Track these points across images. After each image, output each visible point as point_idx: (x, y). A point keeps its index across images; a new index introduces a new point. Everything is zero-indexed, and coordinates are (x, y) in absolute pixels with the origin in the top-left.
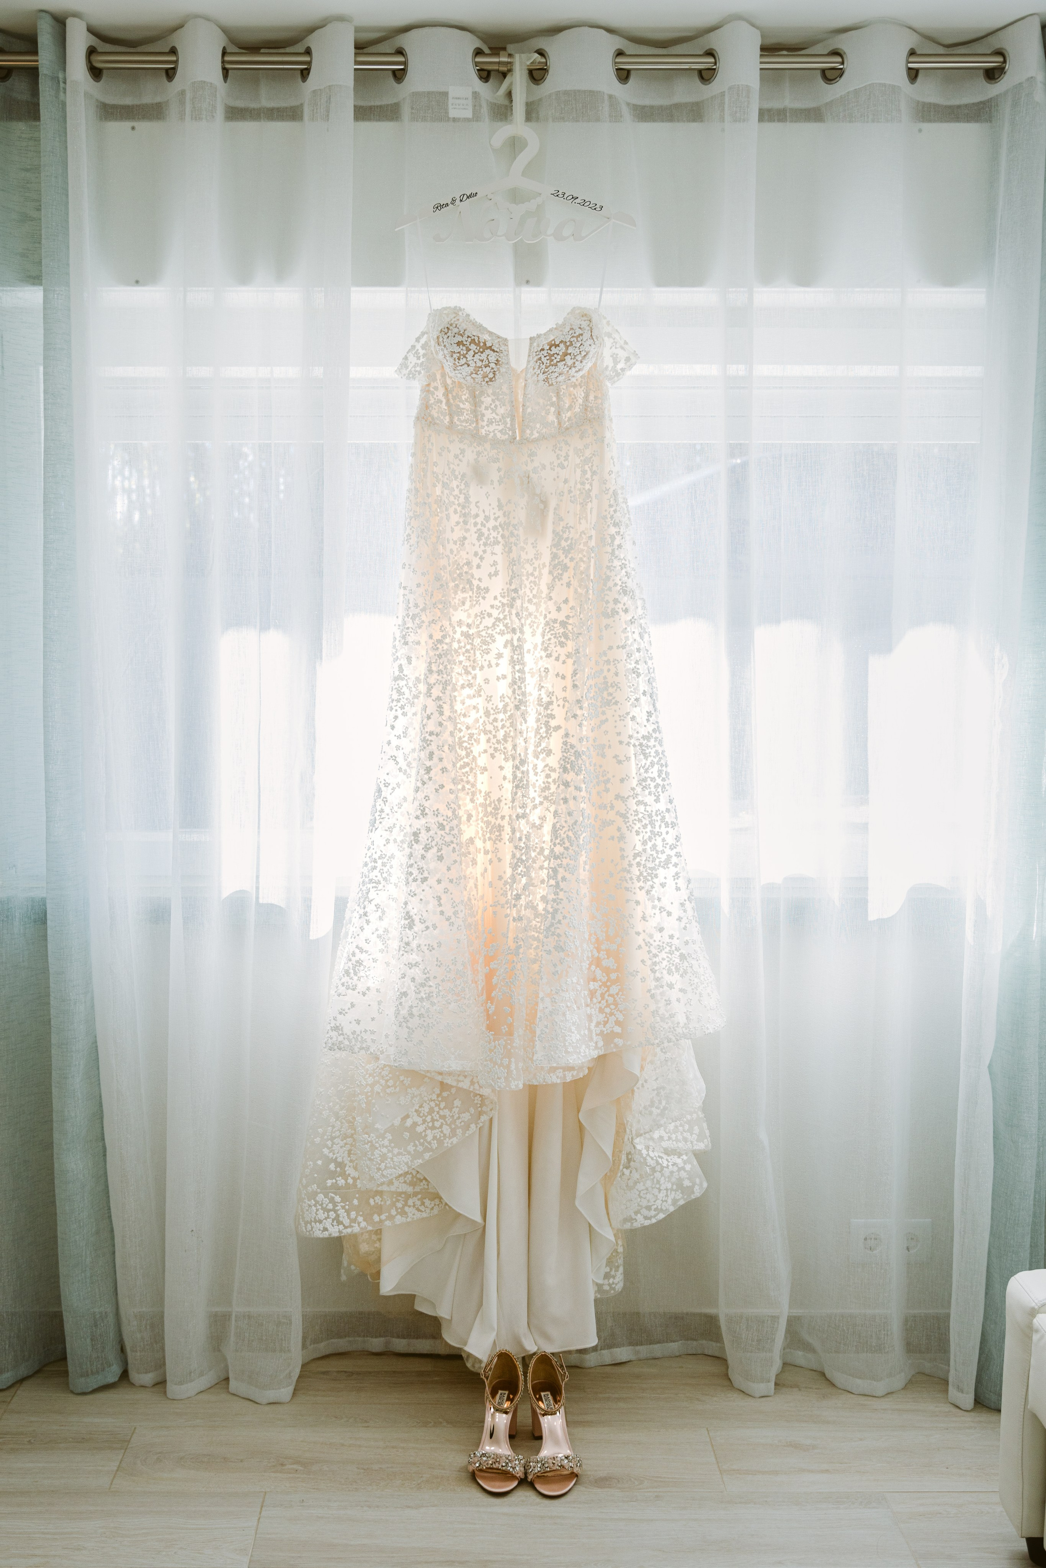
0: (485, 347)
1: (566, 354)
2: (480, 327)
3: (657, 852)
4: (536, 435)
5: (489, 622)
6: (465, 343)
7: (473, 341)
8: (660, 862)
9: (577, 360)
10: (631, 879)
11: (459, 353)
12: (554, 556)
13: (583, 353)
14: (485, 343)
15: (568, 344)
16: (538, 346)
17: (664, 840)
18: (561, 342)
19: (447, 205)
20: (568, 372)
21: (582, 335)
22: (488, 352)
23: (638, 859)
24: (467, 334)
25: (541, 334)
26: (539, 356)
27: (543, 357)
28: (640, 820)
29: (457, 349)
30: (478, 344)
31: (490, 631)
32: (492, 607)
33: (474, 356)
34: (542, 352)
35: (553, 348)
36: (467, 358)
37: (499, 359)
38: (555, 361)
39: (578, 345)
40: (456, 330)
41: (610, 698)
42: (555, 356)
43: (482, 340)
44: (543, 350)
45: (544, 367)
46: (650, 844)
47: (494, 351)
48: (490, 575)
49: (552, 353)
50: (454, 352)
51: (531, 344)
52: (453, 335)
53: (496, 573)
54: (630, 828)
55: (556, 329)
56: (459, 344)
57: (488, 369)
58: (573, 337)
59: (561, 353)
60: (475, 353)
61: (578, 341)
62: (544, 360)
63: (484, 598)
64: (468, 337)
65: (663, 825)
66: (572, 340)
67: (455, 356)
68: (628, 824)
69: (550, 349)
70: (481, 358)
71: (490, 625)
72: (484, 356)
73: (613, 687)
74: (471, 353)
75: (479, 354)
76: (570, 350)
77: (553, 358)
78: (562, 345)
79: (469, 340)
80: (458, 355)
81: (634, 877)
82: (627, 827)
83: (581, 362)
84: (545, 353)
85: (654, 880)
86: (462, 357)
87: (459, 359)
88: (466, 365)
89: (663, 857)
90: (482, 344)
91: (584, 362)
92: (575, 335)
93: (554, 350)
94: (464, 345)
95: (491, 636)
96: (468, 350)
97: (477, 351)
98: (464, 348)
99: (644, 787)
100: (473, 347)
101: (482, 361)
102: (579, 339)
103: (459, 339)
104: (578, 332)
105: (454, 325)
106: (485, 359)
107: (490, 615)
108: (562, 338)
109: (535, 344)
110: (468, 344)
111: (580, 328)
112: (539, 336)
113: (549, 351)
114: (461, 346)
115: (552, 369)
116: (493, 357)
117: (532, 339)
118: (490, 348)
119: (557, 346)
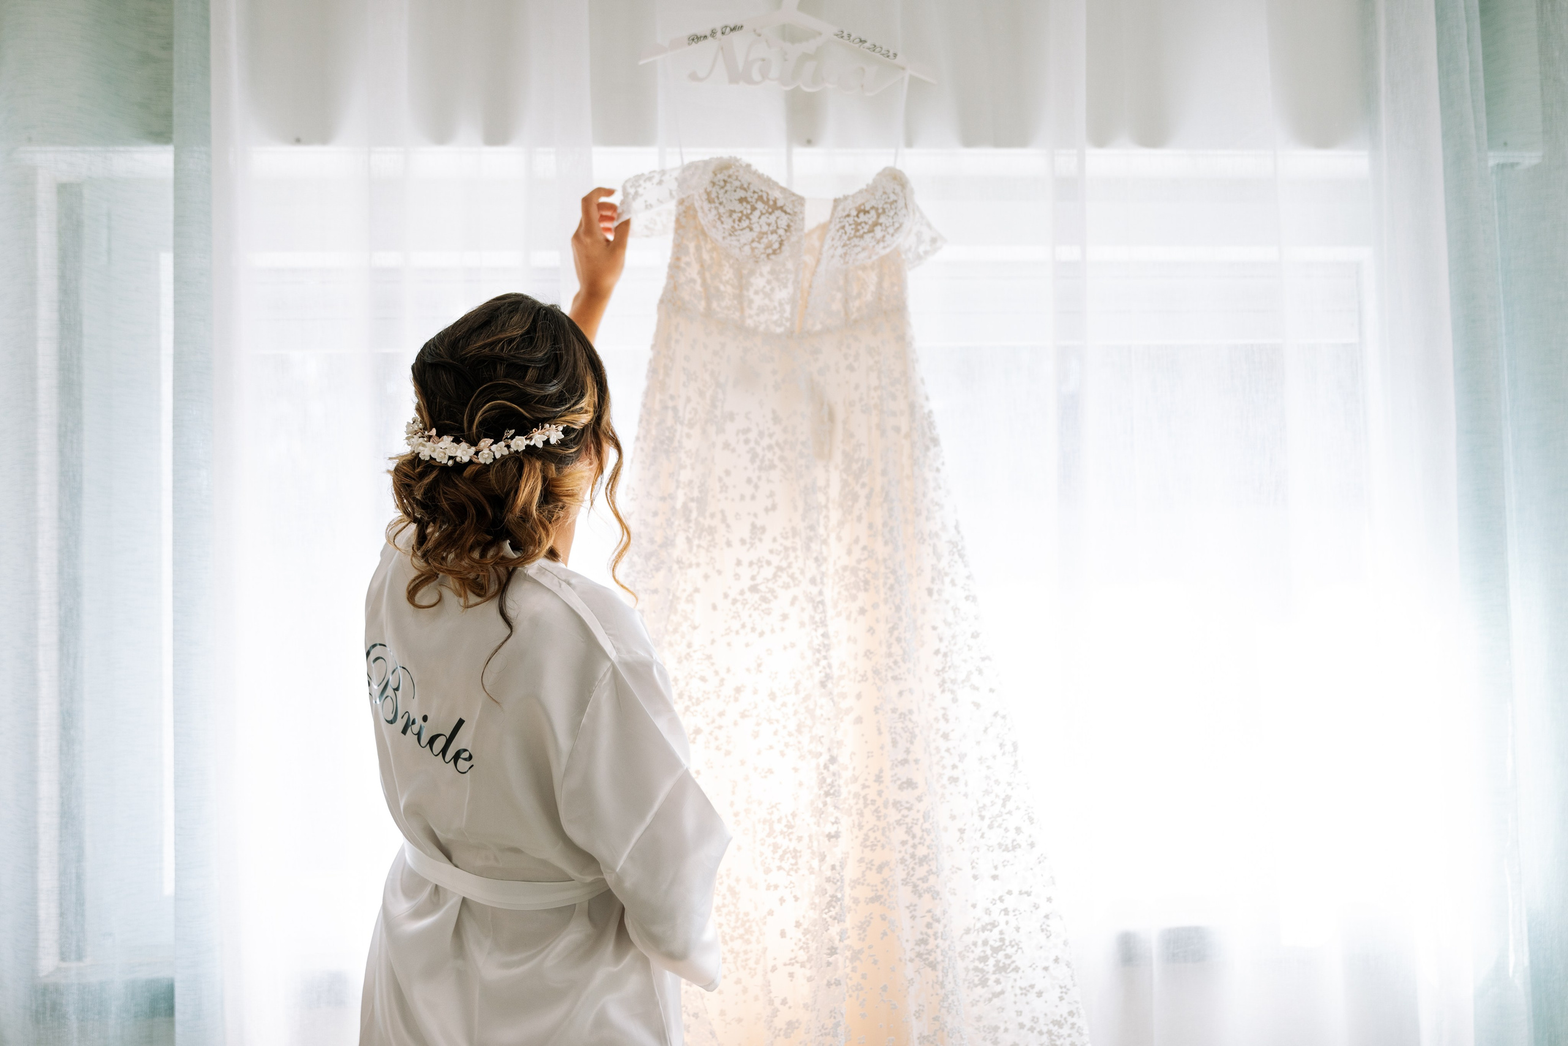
0: (775, 207)
1: (876, 224)
2: (769, 181)
4: (818, 327)
5: (768, 572)
6: (749, 199)
7: (760, 198)
9: (888, 233)
11: (741, 212)
12: (845, 484)
13: (897, 225)
14: (775, 202)
15: (880, 211)
16: (844, 210)
18: (873, 208)
19: (706, 37)
20: (874, 247)
21: (896, 201)
22: (778, 213)
24: (752, 188)
25: (848, 196)
26: (843, 224)
27: (847, 225)
29: (738, 207)
30: (766, 203)
31: (770, 585)
32: (771, 552)
33: (760, 218)
34: (847, 219)
35: (861, 215)
36: (750, 219)
37: (792, 224)
38: (861, 232)
39: (892, 213)
42: (863, 225)
43: (771, 198)
44: (848, 216)
45: (845, 237)
47: (786, 212)
48: (767, 510)
49: (859, 221)
50: (734, 211)
51: (835, 208)
52: (733, 189)
53: (774, 507)
55: (866, 190)
56: (742, 200)
57: (774, 237)
58: (886, 203)
59: (870, 222)
60: (762, 214)
61: (891, 208)
62: (848, 229)
63: (760, 540)
64: (754, 192)
66: (885, 206)
67: (736, 216)
69: (857, 216)
70: (769, 221)
71: (770, 576)
72: (773, 218)
74: (757, 213)
75: (767, 215)
76: (882, 220)
77: (859, 227)
78: (873, 213)
79: (756, 196)
80: (740, 215)
83: (893, 235)
84: (851, 220)
86: (744, 218)
87: (740, 220)
88: (748, 230)
90: (771, 203)
91: (897, 235)
92: (889, 201)
93: (863, 218)
94: (748, 202)
95: (772, 591)
96: (754, 209)
97: (764, 211)
98: (749, 207)
100: (760, 206)
101: (769, 225)
102: (893, 206)
103: (742, 194)
104: (893, 197)
106: (774, 222)
107: (769, 563)
108: (873, 203)
109: (840, 208)
110: (754, 200)
111: (894, 193)
112: (846, 198)
113: (856, 219)
114: (745, 204)
115: (856, 241)
116: (784, 221)
117: (836, 201)
118: (781, 208)
119: (866, 212)
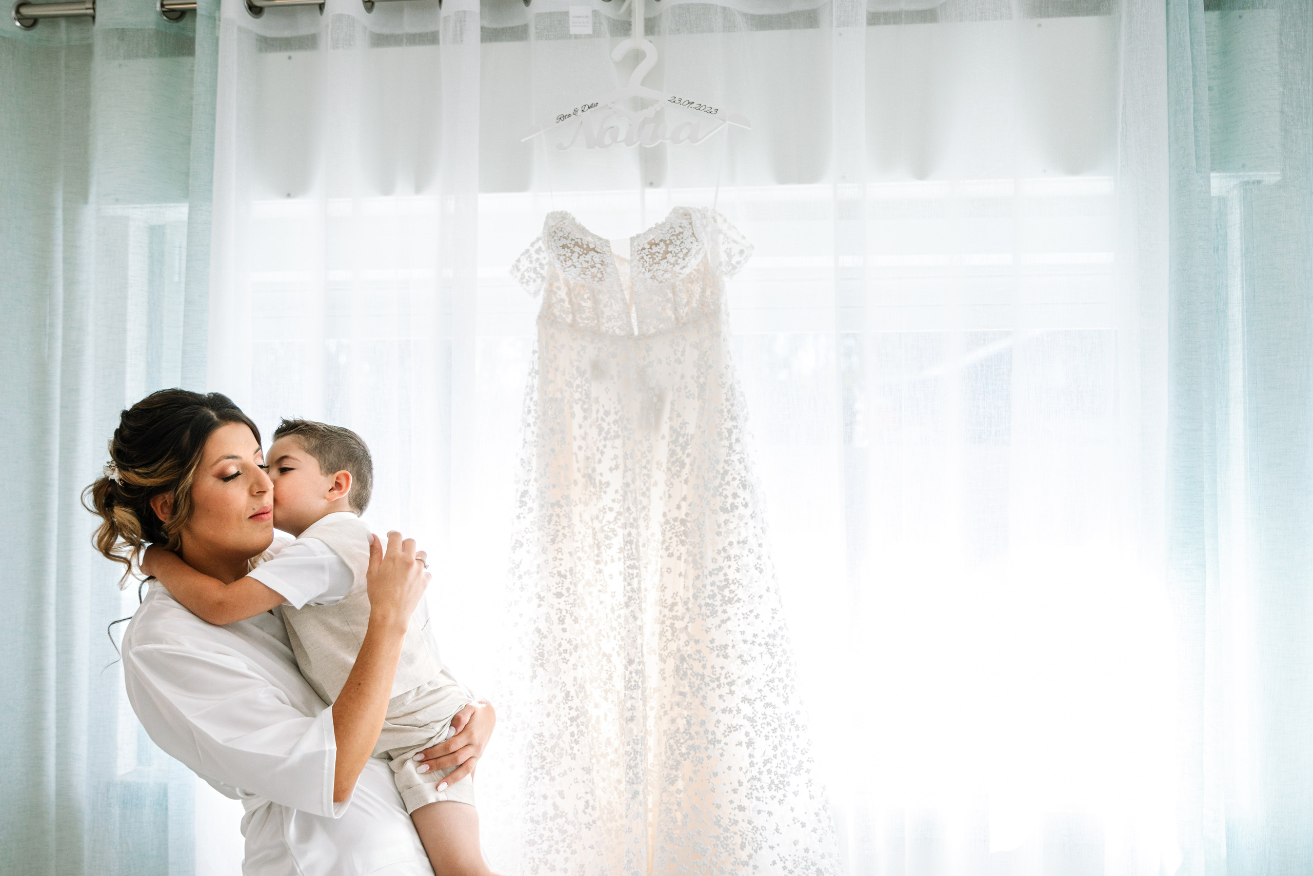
0: (589, 249)
1: (667, 252)
2: (583, 230)
3: (788, 758)
5: (610, 516)
6: (569, 245)
7: (577, 244)
8: (792, 768)
9: (679, 258)
10: (762, 787)
11: (564, 255)
12: (672, 452)
13: (685, 251)
14: (588, 245)
15: (668, 242)
16: (639, 245)
17: (794, 745)
18: (661, 241)
19: (570, 115)
20: (672, 268)
21: (682, 233)
22: (592, 253)
23: (768, 766)
24: (571, 237)
25: (640, 234)
26: (641, 255)
27: (645, 255)
28: (769, 724)
29: (562, 252)
30: (581, 247)
32: (614, 501)
33: (578, 258)
34: (644, 251)
35: (653, 247)
36: (572, 259)
37: (604, 260)
38: (657, 259)
39: (678, 243)
40: (561, 234)
41: (733, 595)
42: (657, 254)
43: (585, 242)
44: (644, 249)
45: (647, 265)
46: (780, 750)
47: (597, 252)
48: (611, 470)
49: (653, 251)
50: (560, 255)
51: (632, 244)
52: (558, 238)
54: (759, 732)
55: (655, 228)
56: (564, 247)
57: (594, 270)
58: (673, 235)
59: (662, 252)
60: (580, 255)
61: (678, 239)
62: (646, 258)
63: (605, 492)
64: (572, 240)
65: (793, 728)
66: (672, 238)
67: (562, 258)
68: (756, 729)
69: (651, 248)
70: (586, 259)
71: (612, 519)
72: (588, 257)
73: (735, 584)
74: (576, 255)
75: (584, 255)
76: (671, 248)
77: (655, 256)
78: (662, 244)
79: (573, 242)
80: (564, 257)
81: (766, 786)
82: (756, 732)
83: (684, 259)
84: (646, 251)
85: (786, 789)
86: (568, 259)
87: (565, 261)
88: (573, 267)
89: (795, 763)
90: (585, 246)
91: (687, 259)
92: (675, 233)
93: (655, 249)
94: (568, 248)
96: (573, 252)
97: (581, 253)
98: (569, 251)
99: (772, 688)
100: (577, 249)
101: (587, 262)
102: (679, 237)
103: (564, 242)
104: (678, 230)
105: (560, 229)
106: (590, 260)
107: (611, 509)
108: (661, 237)
109: (635, 244)
110: (572, 246)
111: (680, 227)
112: (638, 236)
113: (650, 250)
114: (566, 249)
115: (656, 267)
116: (597, 258)
117: (632, 239)
118: (594, 249)
119: (656, 245)
